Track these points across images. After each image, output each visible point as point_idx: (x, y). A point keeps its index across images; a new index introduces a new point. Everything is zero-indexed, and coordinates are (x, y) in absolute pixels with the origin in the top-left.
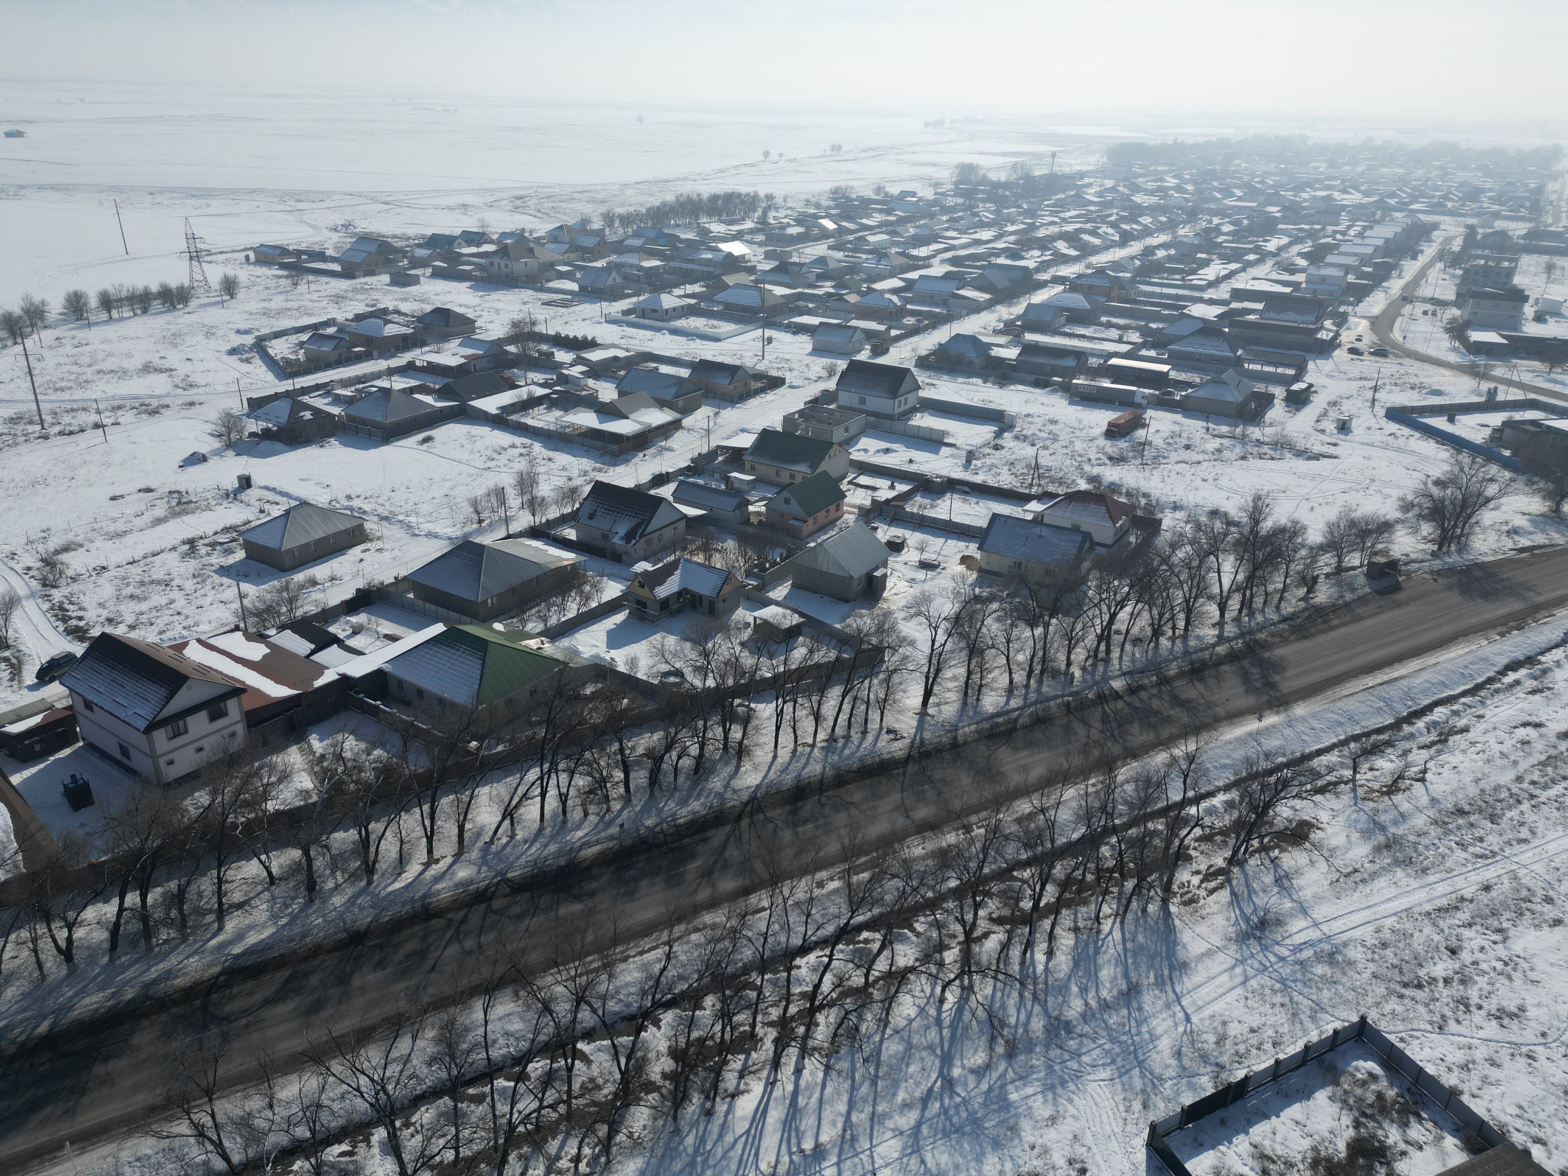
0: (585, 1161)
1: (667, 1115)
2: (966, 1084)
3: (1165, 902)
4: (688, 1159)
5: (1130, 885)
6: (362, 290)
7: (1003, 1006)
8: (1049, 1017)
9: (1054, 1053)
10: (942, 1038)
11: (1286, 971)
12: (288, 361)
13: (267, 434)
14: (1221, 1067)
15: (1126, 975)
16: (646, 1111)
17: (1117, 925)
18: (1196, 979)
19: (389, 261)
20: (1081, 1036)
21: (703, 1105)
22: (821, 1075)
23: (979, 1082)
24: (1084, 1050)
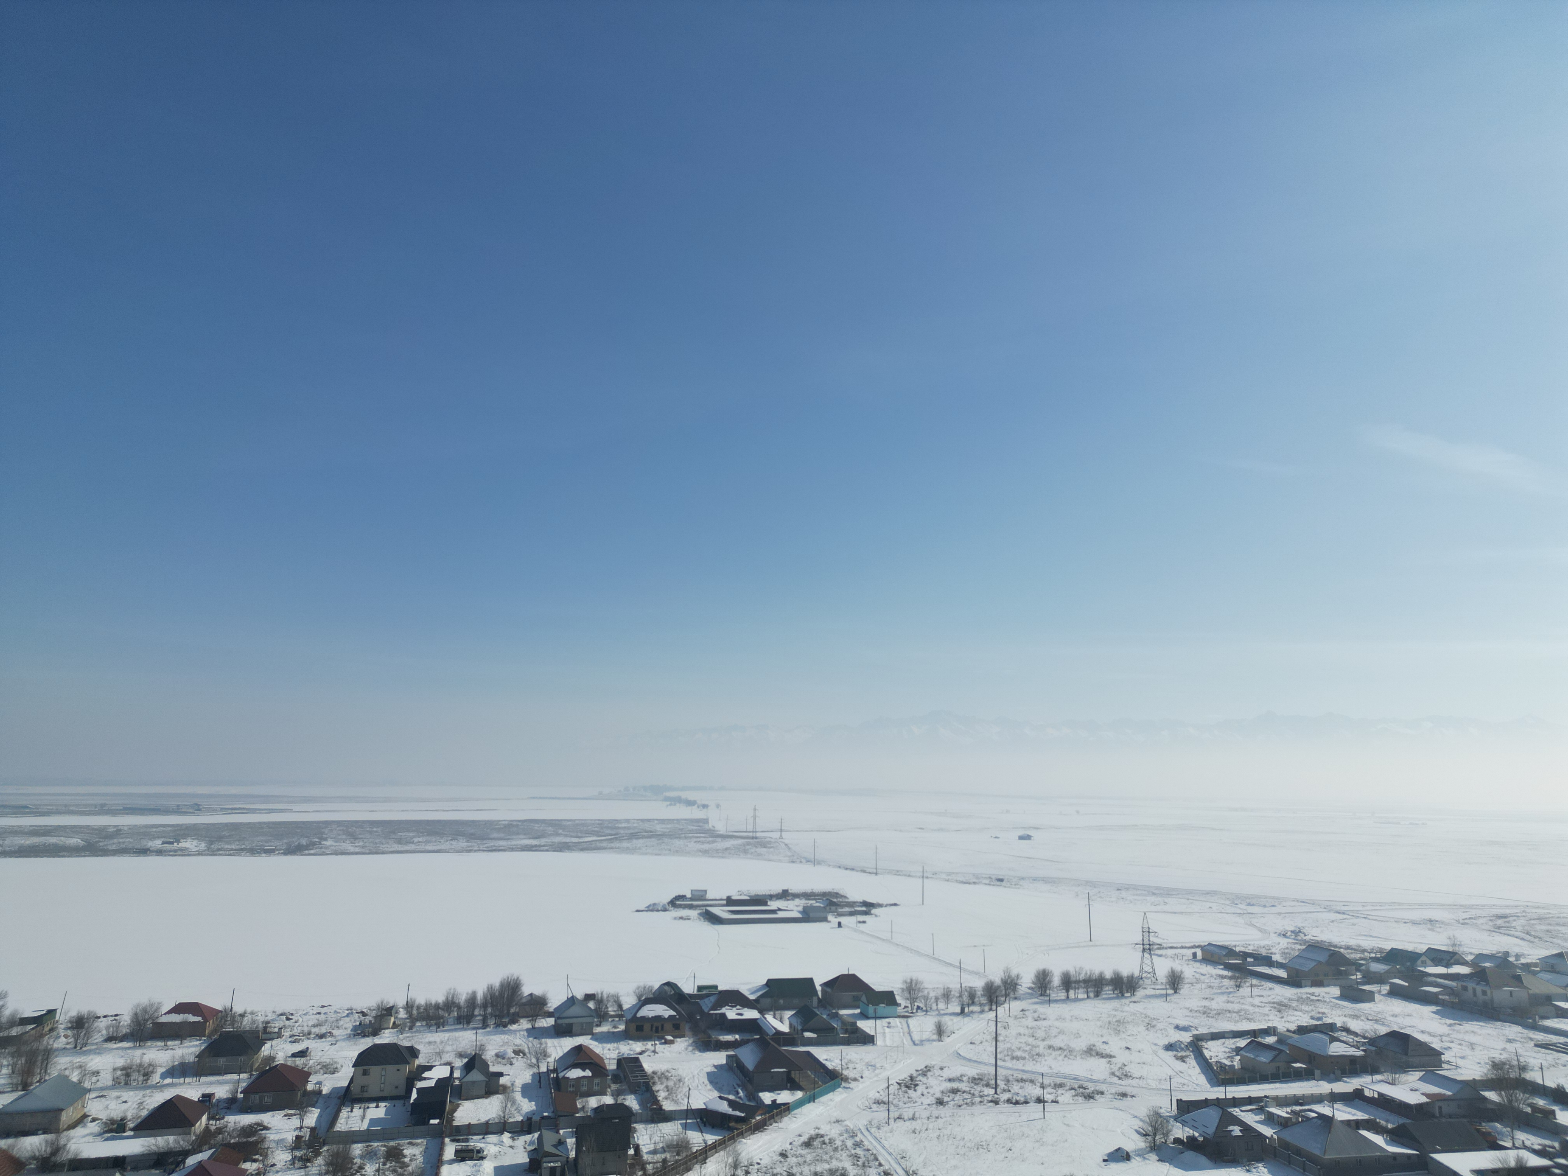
6: (1308, 1001)
12: (1222, 1066)
13: (1191, 1144)
19: (1340, 973)
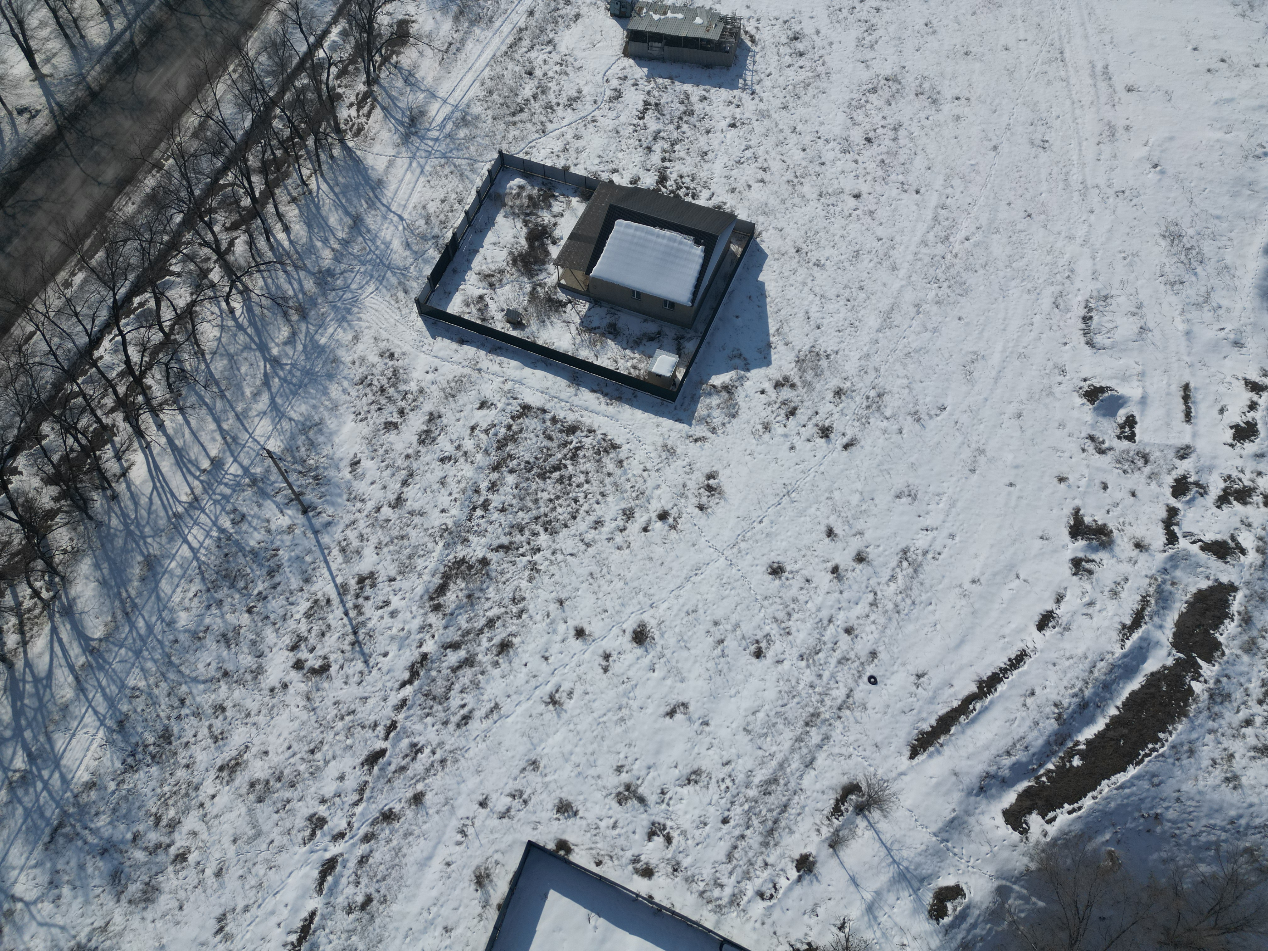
0: (44, 591)
1: (82, 520)
2: (287, 355)
3: (342, 141)
4: (123, 534)
5: (310, 142)
7: (278, 287)
8: (314, 274)
9: (332, 296)
10: (250, 336)
11: (442, 147)
14: (436, 237)
15: (347, 213)
16: (63, 530)
17: (320, 179)
18: (392, 187)
20: (342, 273)
21: (105, 496)
22: (180, 417)
23: (295, 348)
24: (349, 281)
